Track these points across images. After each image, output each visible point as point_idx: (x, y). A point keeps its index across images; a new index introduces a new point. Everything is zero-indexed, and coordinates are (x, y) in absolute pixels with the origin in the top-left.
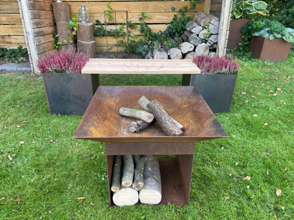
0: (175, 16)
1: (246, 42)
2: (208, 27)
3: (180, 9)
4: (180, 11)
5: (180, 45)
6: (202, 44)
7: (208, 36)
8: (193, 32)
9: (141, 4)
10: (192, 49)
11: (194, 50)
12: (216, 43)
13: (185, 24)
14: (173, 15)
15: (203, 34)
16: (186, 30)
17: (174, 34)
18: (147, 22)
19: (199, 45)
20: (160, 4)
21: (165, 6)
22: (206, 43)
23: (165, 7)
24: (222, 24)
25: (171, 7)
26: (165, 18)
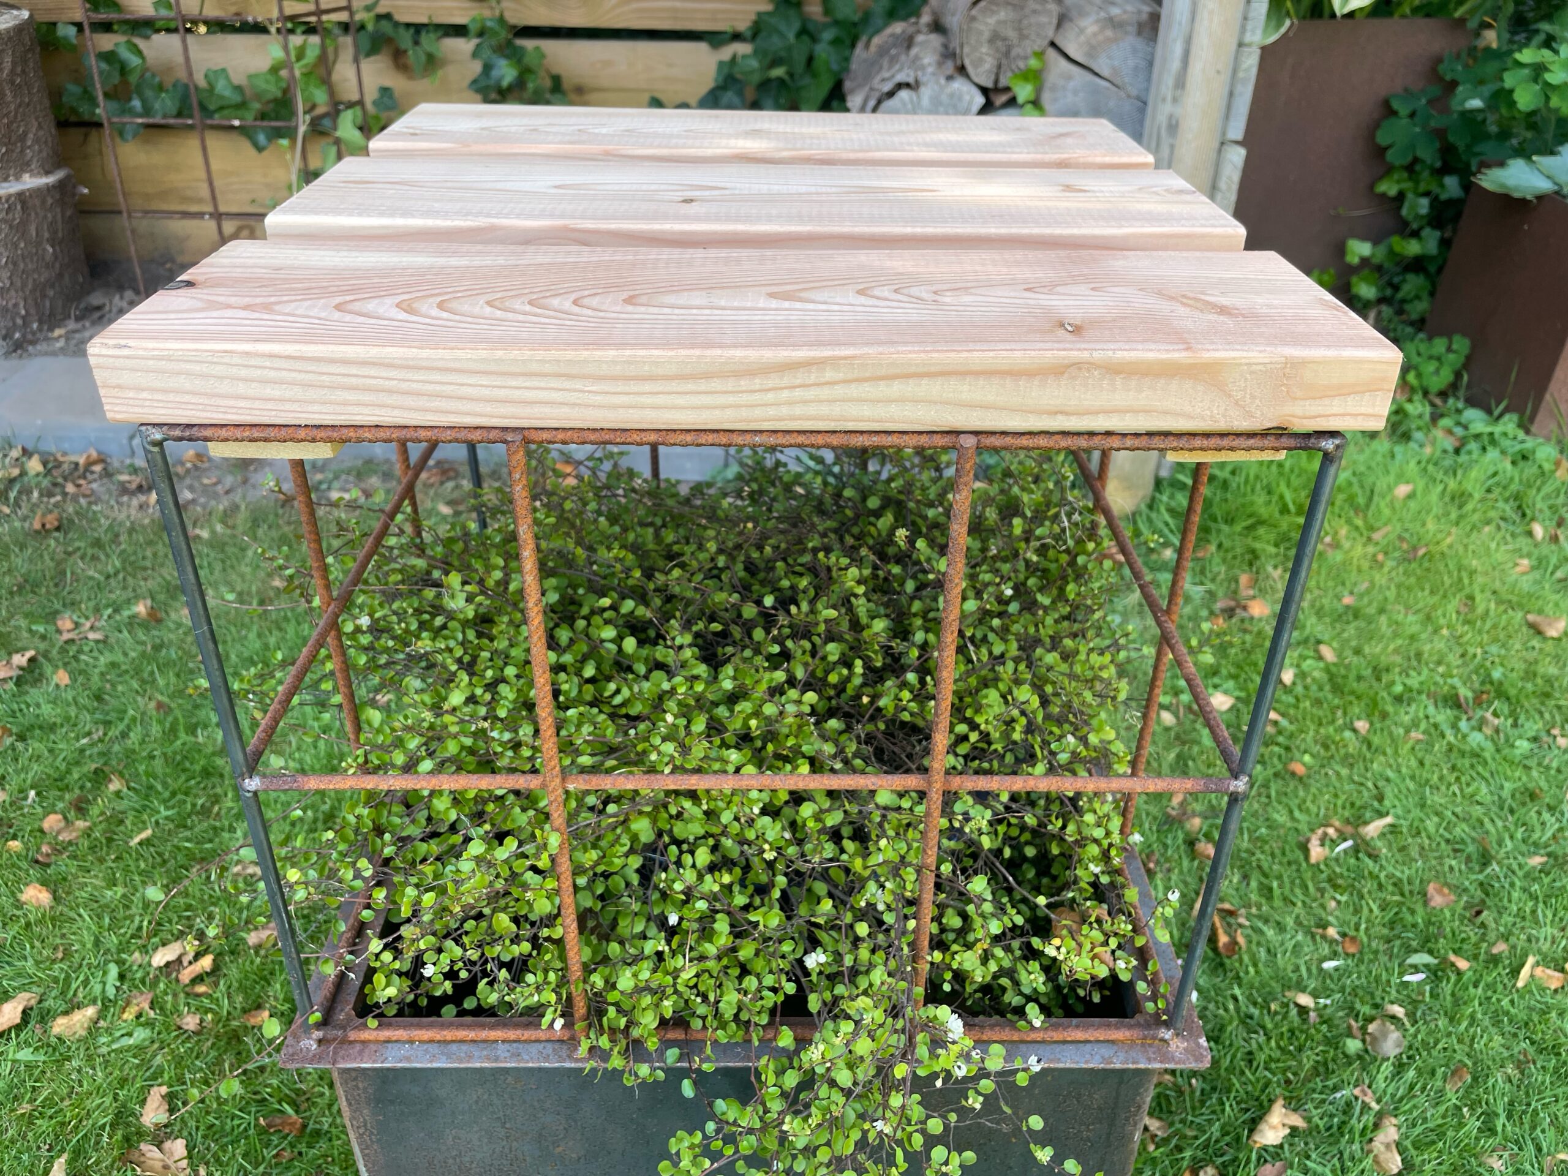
1: (1416, 234)
2: (1038, 91)
18: (540, 17)
24: (1175, 65)
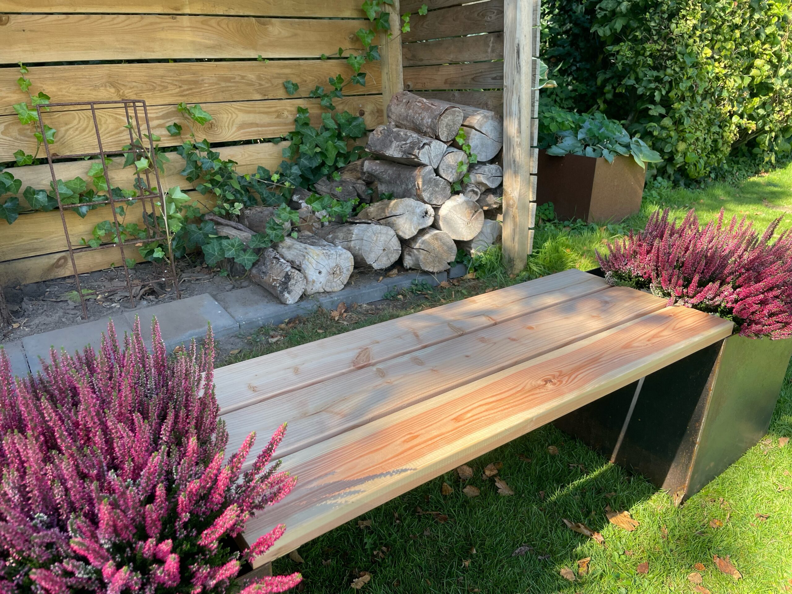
2: (465, 141)
3: (316, 88)
6: (458, 199)
7: (466, 171)
8: (423, 161)
9: (171, 74)
10: (429, 221)
11: (436, 225)
14: (294, 109)
15: (453, 164)
18: (212, 138)
19: (447, 203)
20: (240, 73)
21: (259, 78)
23: (263, 83)
25: (281, 81)
26: (266, 119)
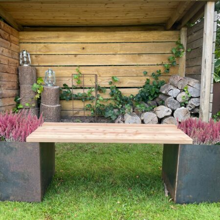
0: (147, 79)
2: (187, 90)
3: (153, 73)
4: (153, 75)
5: (155, 108)
6: (181, 108)
7: (187, 99)
8: (170, 95)
9: (112, 69)
10: (169, 113)
11: (172, 115)
12: (198, 107)
13: (159, 88)
15: (181, 97)
16: (161, 93)
17: (147, 97)
18: (117, 86)
19: (178, 109)
20: (131, 69)
21: (136, 70)
22: (185, 107)
23: (137, 72)
24: (204, 86)
25: (143, 71)
26: (136, 82)
